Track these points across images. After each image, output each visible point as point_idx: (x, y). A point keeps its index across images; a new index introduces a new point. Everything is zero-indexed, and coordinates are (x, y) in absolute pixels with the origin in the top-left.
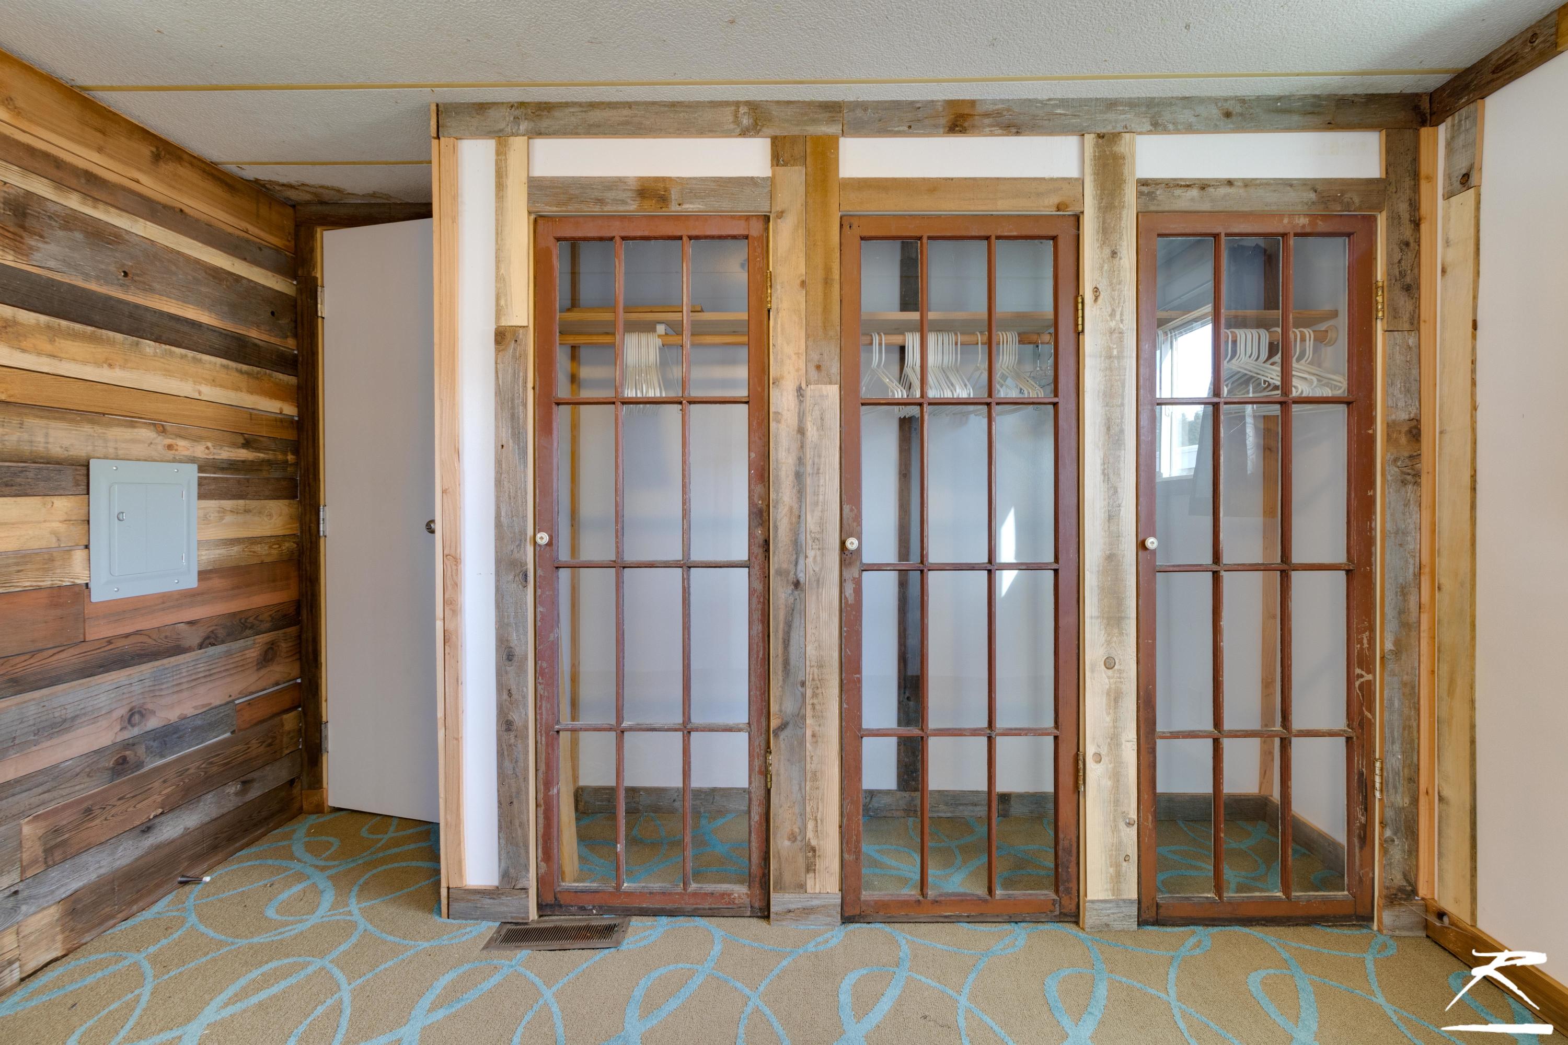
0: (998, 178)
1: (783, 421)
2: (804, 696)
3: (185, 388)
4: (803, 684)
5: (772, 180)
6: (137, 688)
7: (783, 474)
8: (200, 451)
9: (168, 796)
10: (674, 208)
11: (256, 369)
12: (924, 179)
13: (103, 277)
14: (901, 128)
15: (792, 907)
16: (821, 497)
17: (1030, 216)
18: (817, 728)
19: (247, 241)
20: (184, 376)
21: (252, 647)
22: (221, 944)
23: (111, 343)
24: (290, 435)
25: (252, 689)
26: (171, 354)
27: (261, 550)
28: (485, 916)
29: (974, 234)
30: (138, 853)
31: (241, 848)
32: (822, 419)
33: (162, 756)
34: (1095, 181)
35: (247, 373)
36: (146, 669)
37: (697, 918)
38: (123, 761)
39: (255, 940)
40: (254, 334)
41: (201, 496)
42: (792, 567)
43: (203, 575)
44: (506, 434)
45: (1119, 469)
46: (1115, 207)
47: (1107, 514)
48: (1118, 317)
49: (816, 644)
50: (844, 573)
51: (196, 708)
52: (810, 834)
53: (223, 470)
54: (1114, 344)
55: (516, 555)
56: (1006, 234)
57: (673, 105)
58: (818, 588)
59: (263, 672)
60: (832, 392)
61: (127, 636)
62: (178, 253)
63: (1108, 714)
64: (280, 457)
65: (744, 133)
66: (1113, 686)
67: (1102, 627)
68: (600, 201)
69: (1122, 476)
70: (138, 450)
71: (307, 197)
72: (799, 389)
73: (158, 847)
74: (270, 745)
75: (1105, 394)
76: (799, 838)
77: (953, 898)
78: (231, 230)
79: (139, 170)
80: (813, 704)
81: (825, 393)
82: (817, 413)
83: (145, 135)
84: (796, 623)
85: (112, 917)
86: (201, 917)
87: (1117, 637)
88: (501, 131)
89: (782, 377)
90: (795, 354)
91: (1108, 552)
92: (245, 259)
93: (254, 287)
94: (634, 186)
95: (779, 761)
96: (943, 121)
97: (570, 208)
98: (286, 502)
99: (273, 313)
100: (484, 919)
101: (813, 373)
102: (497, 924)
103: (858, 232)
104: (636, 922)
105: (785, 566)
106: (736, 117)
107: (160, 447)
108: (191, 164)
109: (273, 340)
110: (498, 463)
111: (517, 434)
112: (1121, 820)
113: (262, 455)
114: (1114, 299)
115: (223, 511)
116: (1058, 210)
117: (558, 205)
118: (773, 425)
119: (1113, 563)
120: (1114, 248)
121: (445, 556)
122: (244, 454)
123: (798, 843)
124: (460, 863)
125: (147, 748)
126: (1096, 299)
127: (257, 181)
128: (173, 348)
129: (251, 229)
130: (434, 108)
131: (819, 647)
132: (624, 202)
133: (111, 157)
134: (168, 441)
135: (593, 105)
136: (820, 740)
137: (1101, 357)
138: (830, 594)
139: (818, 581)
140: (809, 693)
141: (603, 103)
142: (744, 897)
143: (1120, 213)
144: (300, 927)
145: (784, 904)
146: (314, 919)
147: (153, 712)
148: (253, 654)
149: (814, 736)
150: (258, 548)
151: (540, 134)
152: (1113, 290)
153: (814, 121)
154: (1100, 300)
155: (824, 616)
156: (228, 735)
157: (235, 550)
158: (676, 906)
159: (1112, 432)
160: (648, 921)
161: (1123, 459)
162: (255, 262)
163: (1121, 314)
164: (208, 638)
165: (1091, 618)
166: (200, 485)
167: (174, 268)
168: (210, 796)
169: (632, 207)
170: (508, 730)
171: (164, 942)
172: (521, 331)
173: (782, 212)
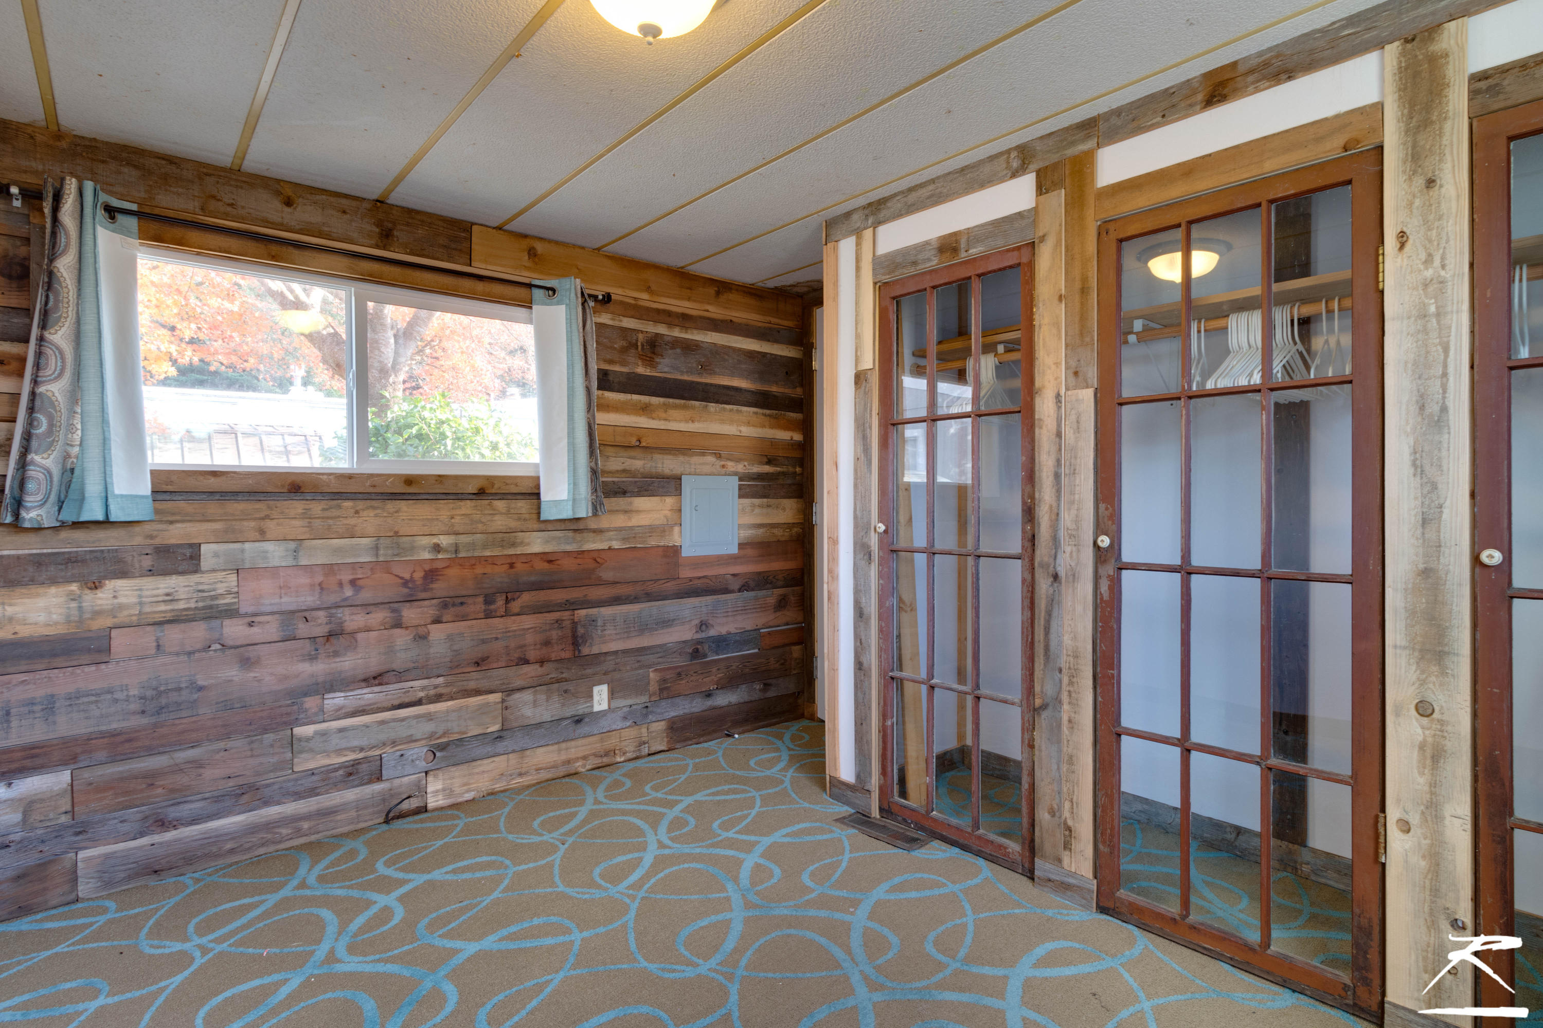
0: (1265, 138)
1: (1044, 427)
2: (1060, 681)
3: (730, 429)
4: (1060, 671)
5: (1035, 210)
6: (704, 609)
7: (1044, 475)
8: (740, 468)
9: (721, 679)
10: (963, 255)
11: (775, 412)
12: (1179, 164)
13: (690, 371)
14: (1154, 121)
15: (1053, 877)
16: (1077, 497)
17: (1312, 165)
18: (1073, 715)
19: (770, 329)
20: (732, 422)
21: (771, 596)
22: (724, 769)
23: (693, 408)
24: (797, 454)
25: (771, 624)
26: (724, 409)
27: (778, 532)
28: (848, 803)
29: (1239, 205)
30: (704, 708)
31: (763, 727)
32: (1078, 422)
33: (718, 654)
34: (1400, 98)
35: (769, 416)
36: (709, 599)
37: (981, 859)
38: (696, 651)
39: (737, 772)
40: (774, 389)
41: (740, 496)
42: (1051, 560)
43: (741, 546)
44: (860, 448)
45: (1439, 459)
46: (1432, 122)
47: (1420, 518)
48: (1437, 262)
49: (1072, 635)
50: (1100, 570)
51: (736, 628)
52: (1066, 814)
53: (754, 479)
54: (1431, 299)
55: (865, 540)
56: (1280, 195)
57: (963, 170)
58: (1074, 582)
59: (778, 614)
60: (1087, 396)
61: (699, 578)
62: (729, 347)
63: (1422, 774)
64: (791, 469)
65: (1014, 175)
66: (1430, 740)
67: (1412, 661)
68: (915, 263)
69: (1445, 468)
70: (706, 469)
71: (806, 289)
72: (1058, 396)
73: (715, 708)
74: (782, 664)
75: (1415, 364)
76: (1057, 814)
77: (1214, 932)
78: (760, 324)
79: (709, 304)
80: (1069, 691)
81: (1081, 397)
82: (1073, 418)
83: (712, 281)
84: (1055, 613)
85: (690, 739)
86: (723, 755)
87: (1437, 676)
88: (858, 228)
89: (1044, 387)
90: (1054, 364)
91: (1421, 566)
92: (769, 341)
93: (775, 357)
94: (935, 245)
95: (1041, 738)
96: (1200, 97)
97: (897, 273)
98: (795, 500)
99: (787, 373)
100: (847, 805)
101: (1072, 380)
102: (853, 811)
103: (1113, 236)
104: (936, 844)
105: (1046, 559)
106: (1008, 163)
107: (718, 467)
108: (737, 290)
109: (786, 391)
110: (856, 471)
111: (866, 450)
112: (1443, 917)
113: (779, 469)
114: (1430, 241)
115: (753, 506)
116: (1346, 151)
117: (889, 273)
118: (1037, 431)
119: (1430, 580)
120: (1430, 175)
121: (829, 538)
122: (767, 469)
123: (1056, 818)
124: (835, 760)
125: (710, 647)
126: (1402, 246)
127: (776, 288)
128: (726, 406)
129: (773, 320)
130: (824, 224)
131: (1075, 638)
132: (929, 260)
133: (695, 301)
134: (722, 463)
135: (911, 190)
136: (1076, 726)
137: (1409, 318)
138: (1085, 588)
139: (1074, 575)
140: (1065, 680)
141: (917, 186)
142: (1017, 855)
143: (1441, 128)
144: (759, 774)
145: (1045, 871)
146: (768, 773)
147: (712, 626)
148: (772, 600)
149: (1070, 721)
150: (775, 531)
151: (880, 223)
152: (1429, 230)
153: (1073, 143)
154: (1408, 246)
155: (1079, 608)
156: (756, 651)
157: (760, 531)
158: (966, 842)
159: (1428, 411)
160: (945, 846)
161: (1446, 445)
162: (776, 341)
163: (1443, 258)
164: (743, 586)
165: (1395, 647)
166: (740, 489)
167: (726, 357)
168: (744, 686)
169: (934, 262)
170: (860, 669)
171: (703, 759)
172: (869, 372)
173: (1044, 236)
